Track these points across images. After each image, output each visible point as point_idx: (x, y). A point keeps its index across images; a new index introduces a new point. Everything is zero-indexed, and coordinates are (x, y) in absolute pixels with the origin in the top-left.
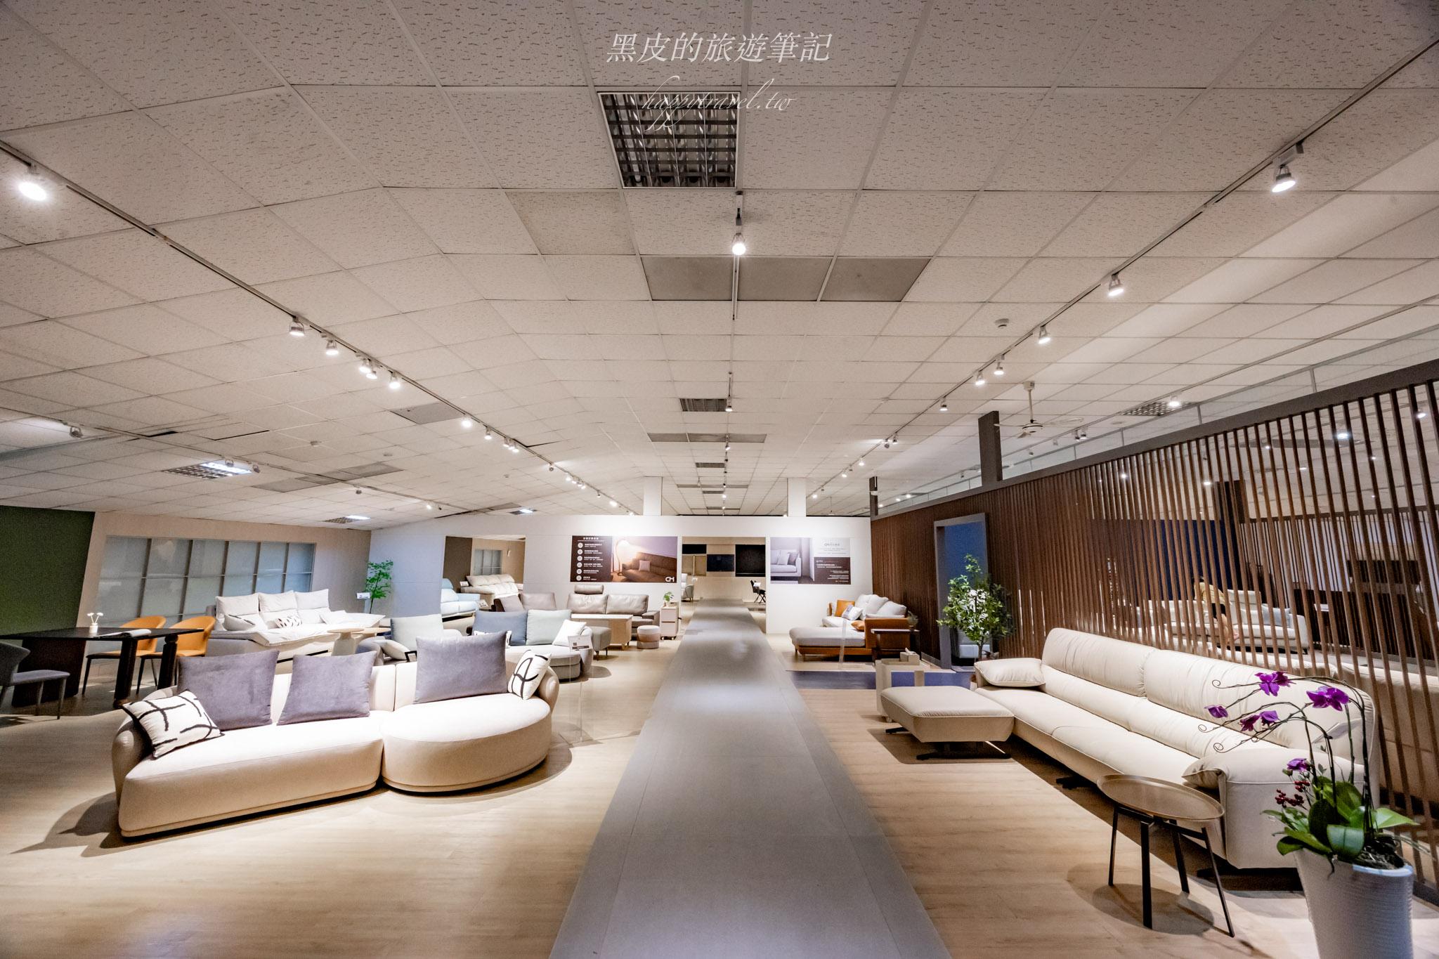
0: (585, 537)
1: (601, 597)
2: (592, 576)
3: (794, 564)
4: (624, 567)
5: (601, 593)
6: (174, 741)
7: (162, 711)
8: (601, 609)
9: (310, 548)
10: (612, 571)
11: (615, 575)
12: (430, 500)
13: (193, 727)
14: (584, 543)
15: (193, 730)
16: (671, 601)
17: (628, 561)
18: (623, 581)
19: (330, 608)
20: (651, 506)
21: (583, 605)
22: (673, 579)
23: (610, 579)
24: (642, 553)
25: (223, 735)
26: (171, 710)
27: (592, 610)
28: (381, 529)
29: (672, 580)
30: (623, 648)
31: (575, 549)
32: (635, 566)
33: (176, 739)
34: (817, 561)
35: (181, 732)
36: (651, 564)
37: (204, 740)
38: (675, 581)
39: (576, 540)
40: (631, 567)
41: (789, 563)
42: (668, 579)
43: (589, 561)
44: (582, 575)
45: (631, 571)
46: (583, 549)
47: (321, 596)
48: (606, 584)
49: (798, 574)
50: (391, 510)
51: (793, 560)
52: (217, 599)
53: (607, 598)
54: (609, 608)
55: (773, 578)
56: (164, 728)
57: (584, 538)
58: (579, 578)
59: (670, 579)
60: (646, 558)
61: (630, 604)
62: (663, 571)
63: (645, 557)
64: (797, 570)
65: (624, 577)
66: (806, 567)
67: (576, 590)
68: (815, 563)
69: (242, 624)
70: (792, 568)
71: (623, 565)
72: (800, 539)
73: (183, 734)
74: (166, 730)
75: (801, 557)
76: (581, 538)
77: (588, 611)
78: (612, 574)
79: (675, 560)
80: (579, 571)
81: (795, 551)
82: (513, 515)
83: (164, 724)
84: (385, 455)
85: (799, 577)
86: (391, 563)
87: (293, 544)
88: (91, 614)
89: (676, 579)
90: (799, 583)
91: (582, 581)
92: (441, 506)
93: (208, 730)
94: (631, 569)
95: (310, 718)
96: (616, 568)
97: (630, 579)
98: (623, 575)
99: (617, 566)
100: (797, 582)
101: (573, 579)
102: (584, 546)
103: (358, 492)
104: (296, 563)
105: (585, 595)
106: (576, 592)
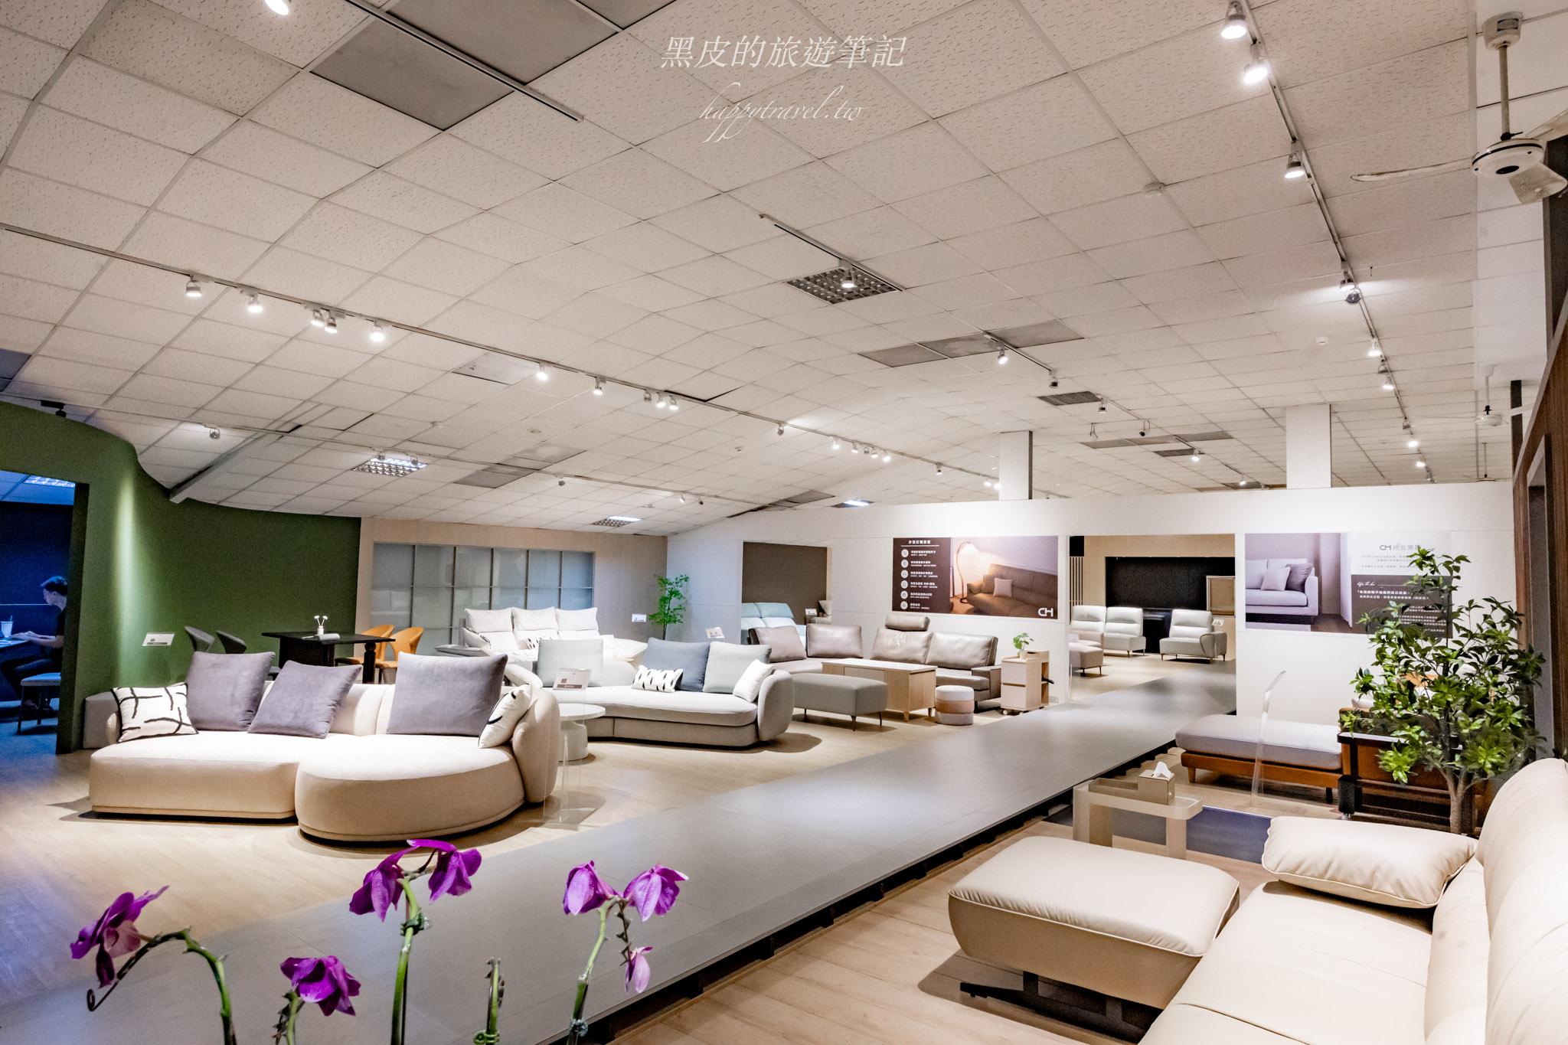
0: (912, 539)
1: (924, 635)
2: (923, 602)
3: (1302, 588)
4: (971, 590)
5: (924, 630)
6: (137, 730)
7: (137, 699)
8: (919, 656)
9: (589, 557)
10: (951, 595)
11: (956, 602)
12: (685, 492)
13: (159, 719)
14: (910, 549)
15: (158, 722)
16: (1027, 648)
17: (977, 579)
18: (968, 612)
19: (599, 631)
20: (1009, 483)
21: (894, 648)
22: (1052, 611)
23: (949, 609)
24: (999, 566)
25: (197, 733)
26: (144, 699)
27: (905, 656)
28: (676, 534)
29: (1049, 614)
30: (907, 718)
31: (897, 559)
32: (988, 588)
33: (139, 728)
34: (1360, 584)
35: (146, 722)
36: (1013, 586)
37: (174, 734)
38: (1055, 616)
39: (899, 544)
40: (980, 590)
41: (1288, 588)
42: (1043, 612)
43: (917, 579)
44: (909, 600)
45: (981, 596)
46: (910, 558)
47: (589, 616)
48: (935, 618)
49: (1312, 610)
50: (650, 506)
51: (1298, 580)
52: (467, 612)
53: (930, 638)
54: (931, 656)
55: (1251, 618)
56: (132, 715)
57: (910, 542)
58: (904, 605)
59: (1046, 611)
60: (1004, 574)
61: (962, 650)
62: (1031, 598)
63: (1004, 572)
64: (1308, 601)
65: (969, 606)
66: (1331, 595)
67: (889, 623)
68: (1355, 588)
69: (478, 640)
70: (1296, 596)
71: (968, 585)
72: (1317, 537)
73: (147, 724)
74: (133, 717)
75: (1318, 573)
76: (905, 541)
77: (901, 657)
78: (951, 600)
79: (1054, 578)
80: (904, 595)
81: (1303, 562)
82: (836, 509)
83: (133, 712)
84: (532, 432)
85: (1315, 618)
86: (686, 579)
87: (567, 552)
88: (317, 617)
89: (1056, 612)
90: (1314, 629)
91: (909, 609)
92: (702, 498)
93: (177, 725)
94: (980, 592)
95: (271, 730)
96: (958, 591)
97: (979, 610)
98: (970, 602)
99: (959, 589)
100: (1309, 627)
101: (896, 607)
102: (910, 553)
103: (561, 484)
104: (573, 575)
105: (899, 632)
106: (889, 627)
